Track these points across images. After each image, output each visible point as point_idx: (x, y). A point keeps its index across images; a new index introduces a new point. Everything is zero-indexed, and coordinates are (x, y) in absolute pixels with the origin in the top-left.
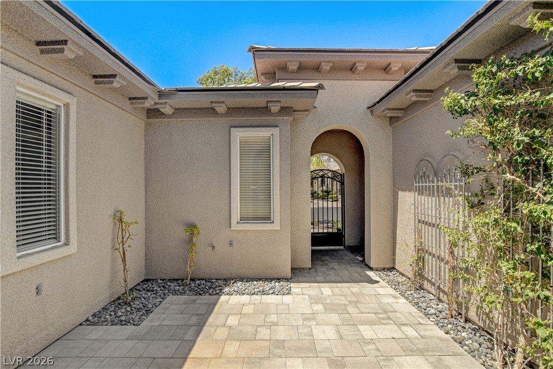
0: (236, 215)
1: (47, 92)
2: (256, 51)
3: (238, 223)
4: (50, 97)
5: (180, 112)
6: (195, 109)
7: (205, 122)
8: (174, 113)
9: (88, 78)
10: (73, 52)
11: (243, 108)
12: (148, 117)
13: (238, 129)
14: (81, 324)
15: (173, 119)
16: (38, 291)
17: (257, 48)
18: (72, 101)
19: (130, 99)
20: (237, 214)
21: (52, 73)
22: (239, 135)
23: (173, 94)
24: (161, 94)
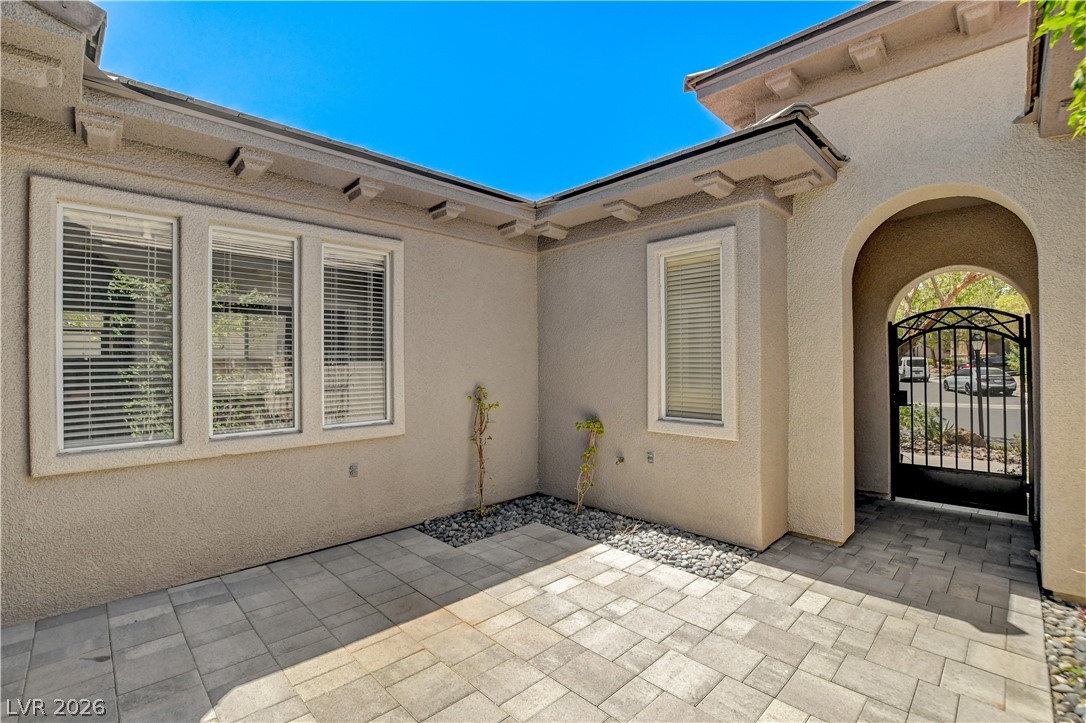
0: (657, 404)
1: (361, 243)
2: (697, 83)
3: (660, 419)
4: (368, 248)
5: (577, 231)
6: (595, 222)
7: (609, 241)
8: (568, 236)
9: (421, 214)
10: (371, 189)
11: (665, 202)
12: (539, 250)
13: (658, 244)
14: (413, 527)
15: (568, 246)
16: (353, 471)
17: (697, 76)
18: (398, 248)
19: (500, 227)
20: (660, 403)
21: (369, 219)
22: (661, 254)
23: (552, 206)
24: (539, 210)
